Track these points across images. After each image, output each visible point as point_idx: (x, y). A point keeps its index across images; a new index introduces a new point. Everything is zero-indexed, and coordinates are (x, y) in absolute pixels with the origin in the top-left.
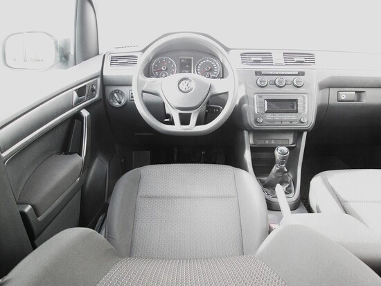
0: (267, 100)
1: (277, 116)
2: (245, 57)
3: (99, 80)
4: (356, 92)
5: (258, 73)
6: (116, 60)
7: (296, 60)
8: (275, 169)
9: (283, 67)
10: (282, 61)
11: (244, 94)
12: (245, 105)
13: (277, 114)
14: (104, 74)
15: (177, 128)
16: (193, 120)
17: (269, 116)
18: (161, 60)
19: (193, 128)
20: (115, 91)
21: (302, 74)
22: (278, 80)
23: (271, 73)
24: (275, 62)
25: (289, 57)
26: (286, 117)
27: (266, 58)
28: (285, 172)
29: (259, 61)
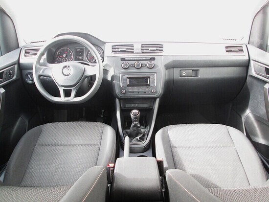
0: (129, 78)
1: (136, 89)
2: (115, 48)
3: (16, 66)
4: (193, 70)
5: (123, 59)
6: (29, 52)
7: (150, 49)
8: (133, 125)
9: (140, 55)
10: (140, 51)
11: (113, 74)
12: (114, 81)
13: (136, 87)
14: (20, 62)
15: (62, 99)
16: (73, 94)
17: (130, 89)
18: (63, 50)
19: (73, 99)
20: (29, 73)
21: (153, 59)
22: (136, 63)
23: (132, 59)
24: (135, 51)
25: (145, 47)
26: (142, 89)
27: (129, 48)
28: (139, 127)
29: (124, 51)
